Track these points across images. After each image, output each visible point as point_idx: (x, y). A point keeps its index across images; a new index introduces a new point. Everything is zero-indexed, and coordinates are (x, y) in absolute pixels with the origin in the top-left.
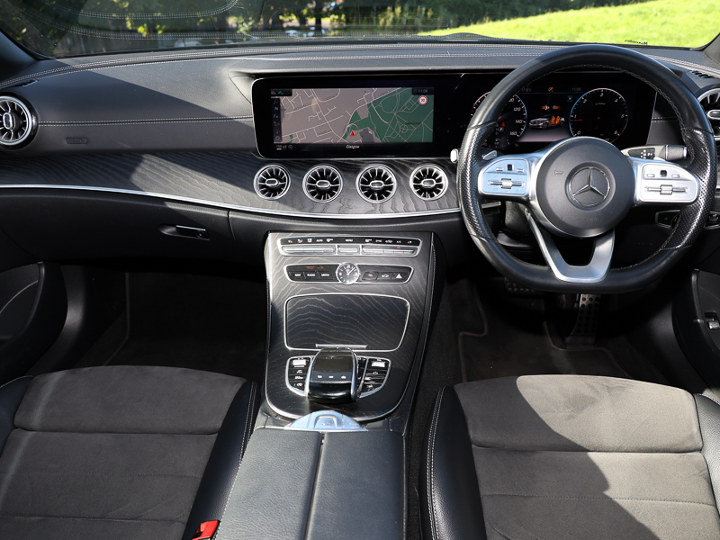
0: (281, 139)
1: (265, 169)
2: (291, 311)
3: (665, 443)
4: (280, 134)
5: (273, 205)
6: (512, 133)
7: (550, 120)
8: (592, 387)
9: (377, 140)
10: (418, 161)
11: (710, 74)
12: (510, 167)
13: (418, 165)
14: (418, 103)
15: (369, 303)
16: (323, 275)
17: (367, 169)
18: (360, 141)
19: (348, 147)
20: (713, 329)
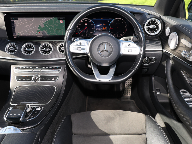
0: (15, 34)
1: (10, 44)
2: (16, 91)
3: (134, 132)
4: (15, 33)
5: (11, 56)
6: (91, 32)
7: (103, 28)
8: (114, 114)
9: (47, 35)
10: (60, 41)
11: (152, 14)
12: (81, 43)
13: (60, 43)
14: (60, 22)
15: (43, 88)
16: (28, 79)
17: (43, 44)
18: (42, 35)
19: (38, 37)
20: (158, 94)
